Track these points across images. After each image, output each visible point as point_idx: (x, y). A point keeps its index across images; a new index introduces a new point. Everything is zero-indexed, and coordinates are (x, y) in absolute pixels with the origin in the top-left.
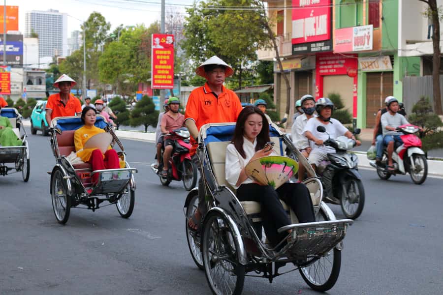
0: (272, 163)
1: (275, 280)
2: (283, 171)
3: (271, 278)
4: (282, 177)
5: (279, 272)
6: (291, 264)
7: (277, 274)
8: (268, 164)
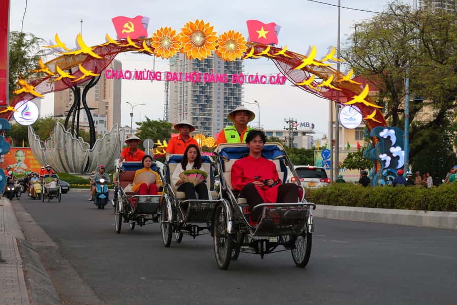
0: (190, 173)
1: (196, 237)
2: (197, 177)
3: (194, 236)
4: (197, 180)
5: (199, 234)
6: (207, 230)
7: (198, 235)
8: (188, 174)
